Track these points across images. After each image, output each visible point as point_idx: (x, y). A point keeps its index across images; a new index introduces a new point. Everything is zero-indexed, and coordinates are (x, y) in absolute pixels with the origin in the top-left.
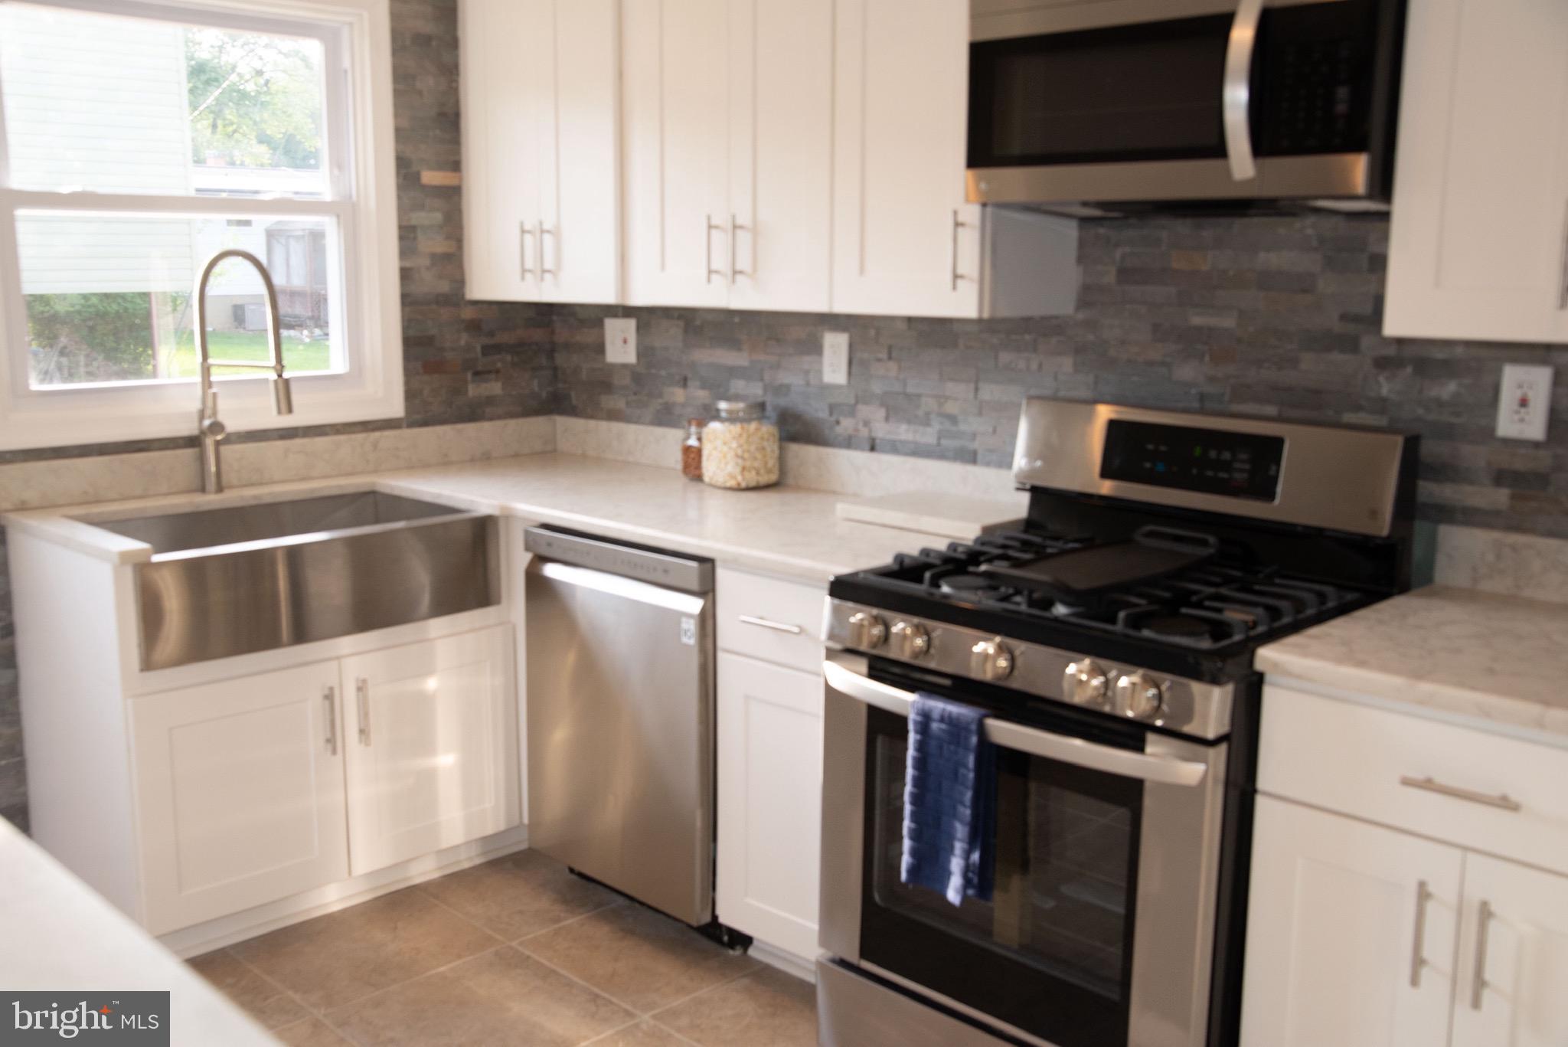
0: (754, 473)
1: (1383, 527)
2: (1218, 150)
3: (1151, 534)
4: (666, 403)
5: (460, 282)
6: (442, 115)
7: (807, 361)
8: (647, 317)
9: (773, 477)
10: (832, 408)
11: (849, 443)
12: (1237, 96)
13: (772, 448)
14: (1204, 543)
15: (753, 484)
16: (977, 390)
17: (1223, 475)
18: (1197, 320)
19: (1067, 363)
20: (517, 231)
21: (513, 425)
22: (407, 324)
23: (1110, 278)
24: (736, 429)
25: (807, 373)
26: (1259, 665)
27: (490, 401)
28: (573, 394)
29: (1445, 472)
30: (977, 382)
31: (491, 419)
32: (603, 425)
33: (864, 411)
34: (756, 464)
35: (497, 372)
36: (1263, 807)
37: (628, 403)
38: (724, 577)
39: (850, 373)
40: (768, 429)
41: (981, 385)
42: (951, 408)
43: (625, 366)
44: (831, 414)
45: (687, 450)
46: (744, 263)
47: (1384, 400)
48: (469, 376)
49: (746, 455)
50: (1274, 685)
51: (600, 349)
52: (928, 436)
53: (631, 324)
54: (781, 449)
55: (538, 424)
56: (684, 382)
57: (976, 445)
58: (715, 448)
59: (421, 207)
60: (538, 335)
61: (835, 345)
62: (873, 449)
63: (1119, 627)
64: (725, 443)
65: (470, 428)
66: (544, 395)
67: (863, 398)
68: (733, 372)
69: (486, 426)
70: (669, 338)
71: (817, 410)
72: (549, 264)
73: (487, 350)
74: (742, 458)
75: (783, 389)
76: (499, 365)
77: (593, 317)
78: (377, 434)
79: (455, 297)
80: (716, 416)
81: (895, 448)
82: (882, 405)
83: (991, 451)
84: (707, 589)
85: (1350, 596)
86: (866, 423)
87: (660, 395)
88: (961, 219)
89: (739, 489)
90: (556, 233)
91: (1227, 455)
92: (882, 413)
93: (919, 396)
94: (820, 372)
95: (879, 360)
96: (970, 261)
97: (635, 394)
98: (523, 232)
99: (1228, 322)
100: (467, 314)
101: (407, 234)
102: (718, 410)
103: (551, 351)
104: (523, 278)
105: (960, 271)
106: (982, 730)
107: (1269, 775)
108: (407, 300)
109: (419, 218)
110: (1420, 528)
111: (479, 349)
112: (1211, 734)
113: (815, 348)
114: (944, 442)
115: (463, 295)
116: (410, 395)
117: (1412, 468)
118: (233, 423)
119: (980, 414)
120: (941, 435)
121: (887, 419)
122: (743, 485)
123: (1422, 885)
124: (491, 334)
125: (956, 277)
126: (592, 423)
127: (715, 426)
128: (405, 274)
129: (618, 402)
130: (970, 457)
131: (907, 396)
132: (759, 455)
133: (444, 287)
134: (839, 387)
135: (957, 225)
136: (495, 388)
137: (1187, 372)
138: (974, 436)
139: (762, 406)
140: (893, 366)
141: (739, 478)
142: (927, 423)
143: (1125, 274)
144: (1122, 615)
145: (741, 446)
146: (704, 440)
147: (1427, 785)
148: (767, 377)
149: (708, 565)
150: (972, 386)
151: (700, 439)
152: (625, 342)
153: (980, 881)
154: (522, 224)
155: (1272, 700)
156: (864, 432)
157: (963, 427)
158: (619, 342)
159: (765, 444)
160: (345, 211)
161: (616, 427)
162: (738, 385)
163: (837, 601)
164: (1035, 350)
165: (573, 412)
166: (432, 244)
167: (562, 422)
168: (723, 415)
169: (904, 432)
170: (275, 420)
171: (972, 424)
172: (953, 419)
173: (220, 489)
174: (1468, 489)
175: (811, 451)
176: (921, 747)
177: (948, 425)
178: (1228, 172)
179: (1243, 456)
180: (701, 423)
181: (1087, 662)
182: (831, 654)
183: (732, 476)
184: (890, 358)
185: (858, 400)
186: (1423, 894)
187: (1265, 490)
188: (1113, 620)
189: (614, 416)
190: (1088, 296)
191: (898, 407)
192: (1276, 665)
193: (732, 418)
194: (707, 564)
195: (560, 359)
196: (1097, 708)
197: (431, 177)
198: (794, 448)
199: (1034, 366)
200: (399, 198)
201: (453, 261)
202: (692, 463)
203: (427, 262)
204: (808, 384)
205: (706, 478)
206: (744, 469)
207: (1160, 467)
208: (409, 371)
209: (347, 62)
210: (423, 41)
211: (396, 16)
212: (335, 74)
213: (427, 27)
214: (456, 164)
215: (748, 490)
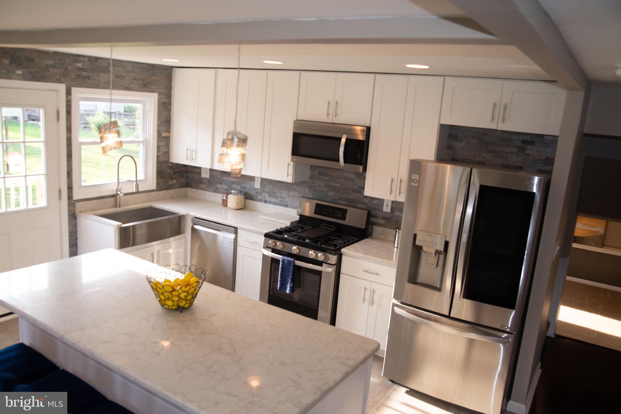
0: (239, 206)
1: (363, 227)
2: (338, 160)
3: (323, 225)
4: (216, 188)
5: (169, 158)
6: (167, 120)
9: (243, 207)
10: (256, 193)
11: (260, 201)
12: (342, 149)
14: (333, 228)
15: (239, 208)
16: (288, 192)
17: (337, 215)
18: (333, 184)
19: (307, 189)
20: (186, 149)
21: (178, 190)
22: (158, 168)
24: (236, 197)
25: (251, 185)
26: (342, 252)
27: (174, 185)
28: (192, 183)
29: (375, 216)
30: (289, 191)
31: (173, 189)
32: (200, 191)
33: (263, 194)
34: (240, 204)
35: (175, 178)
36: (342, 276)
37: (206, 187)
38: (239, 231)
39: (261, 186)
40: (242, 197)
41: (289, 192)
42: (283, 195)
43: (206, 178)
44: (256, 194)
45: (223, 200)
47: (365, 203)
48: (170, 179)
49: (238, 202)
50: (344, 255)
51: (200, 174)
52: (278, 201)
55: (183, 190)
56: (221, 183)
57: (288, 204)
58: (231, 200)
59: (161, 141)
61: (259, 182)
62: (265, 202)
63: (319, 245)
64: (233, 200)
65: (169, 191)
66: (185, 183)
67: (264, 192)
68: (234, 183)
69: (173, 190)
71: (253, 193)
72: (194, 158)
73: (174, 173)
74: (237, 203)
75: (245, 188)
76: (176, 176)
78: (150, 193)
79: (167, 162)
80: (231, 193)
81: (270, 203)
82: (268, 193)
83: (291, 205)
84: (236, 233)
85: (358, 239)
86: (264, 197)
87: (215, 186)
88: (289, 164)
90: (196, 151)
91: (337, 212)
92: (268, 195)
93: (276, 193)
94: (254, 185)
95: (268, 184)
96: (291, 171)
97: (208, 185)
98: (187, 150)
99: (339, 185)
100: (170, 165)
101: (159, 147)
102: (232, 192)
103: (187, 172)
104: (187, 160)
105: (289, 173)
106: (294, 262)
107: (342, 271)
108: (158, 162)
109: (162, 144)
110: (370, 226)
111: (172, 173)
112: (334, 263)
113: (253, 182)
114: (281, 202)
115: (169, 161)
116: (157, 184)
117: (369, 215)
119: (289, 197)
120: (280, 201)
121: (269, 196)
122: (237, 209)
123: (365, 287)
124: (175, 169)
125: (288, 175)
126: (197, 190)
127: (230, 195)
128: (158, 157)
129: (204, 186)
130: (287, 206)
131: (273, 192)
132: (240, 202)
133: (165, 159)
134: (258, 189)
135: (289, 165)
136: (175, 182)
137: (331, 194)
138: (287, 202)
139: (241, 191)
140: (271, 186)
141: (236, 207)
142: (277, 198)
143: (320, 173)
144: (319, 243)
145: (237, 200)
146: (228, 198)
147: (367, 271)
148: (241, 185)
149: (236, 229)
150: (287, 192)
151: (227, 198)
152: (207, 173)
153: (292, 290)
154: (187, 148)
155: (344, 258)
156: (264, 199)
157: (285, 200)
158: (205, 173)
159: (242, 200)
160: (145, 143)
161: (203, 192)
162: (235, 186)
163: (266, 238)
164: (301, 186)
165: (192, 187)
166: (163, 149)
167: (189, 189)
168: (233, 193)
169: (272, 200)
171: (287, 199)
172: (283, 198)
173: (120, 207)
174: (379, 220)
175: (251, 202)
176: (282, 265)
177: (282, 199)
178: (339, 165)
179: (340, 212)
180: (228, 194)
181: (313, 251)
182: (264, 248)
183: (235, 207)
184: (270, 184)
185: (262, 192)
186: (365, 289)
187: (344, 218)
188: (318, 243)
189: (202, 189)
190: (312, 177)
191: (271, 194)
192: (344, 252)
193: (235, 194)
195: (189, 174)
196: (314, 259)
197: (164, 134)
198: (247, 201)
199: (301, 189)
200: (157, 139)
201: (167, 153)
202: (225, 203)
203: (162, 153)
204: (251, 187)
205: (228, 206)
206: (237, 205)
207: (325, 213)
208: (157, 178)
209: (147, 109)
210: (164, 104)
211: (159, 99)
212: (145, 112)
213: (165, 101)
214: (169, 131)
215: (238, 209)
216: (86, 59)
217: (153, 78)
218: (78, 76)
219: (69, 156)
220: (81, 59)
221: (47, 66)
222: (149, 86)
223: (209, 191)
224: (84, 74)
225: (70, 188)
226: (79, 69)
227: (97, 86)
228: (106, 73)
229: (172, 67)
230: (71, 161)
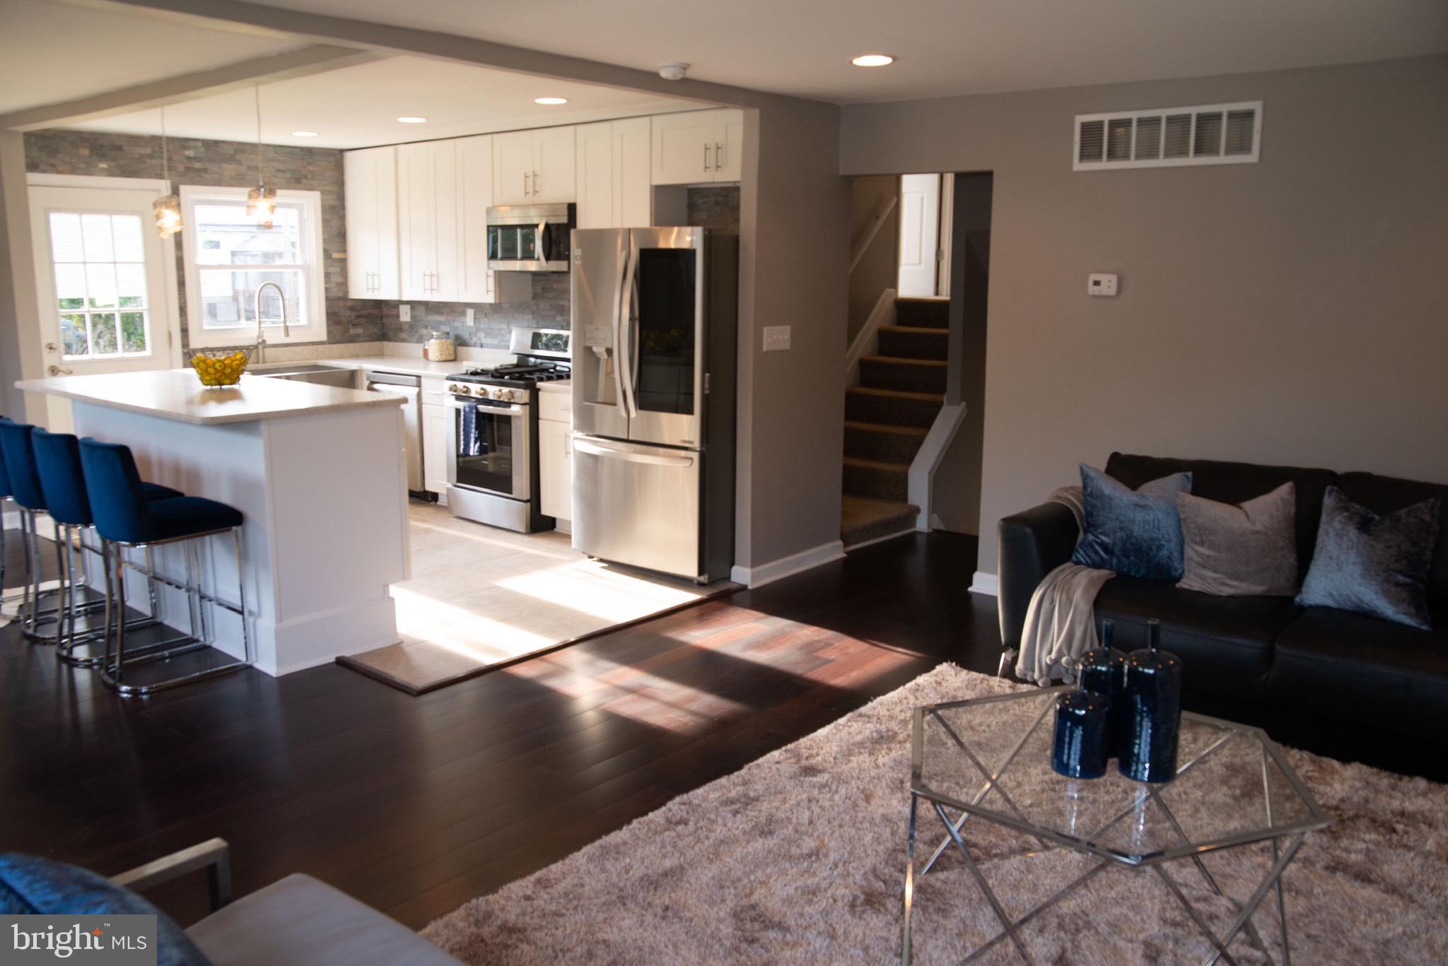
0: (445, 356)
2: (537, 258)
4: (419, 335)
5: (347, 292)
6: (339, 233)
7: (462, 319)
8: (413, 304)
9: (453, 357)
10: (470, 334)
11: (475, 345)
12: (539, 241)
13: (451, 349)
15: (445, 359)
19: (530, 317)
21: (366, 344)
22: (328, 307)
23: (539, 291)
24: (438, 341)
25: (463, 322)
26: (540, 388)
27: (358, 335)
28: (389, 333)
31: (359, 342)
32: (400, 344)
33: (479, 335)
34: (445, 353)
36: (541, 423)
37: (407, 336)
38: (423, 380)
39: (475, 322)
40: (450, 342)
42: (502, 332)
43: (407, 322)
44: (469, 336)
45: (424, 350)
46: (435, 286)
48: (350, 326)
49: (443, 350)
50: (543, 391)
51: (398, 316)
52: (496, 342)
53: (408, 307)
54: (455, 349)
55: (377, 344)
56: (424, 327)
58: (432, 349)
59: (332, 266)
60: (376, 312)
61: (470, 312)
62: (482, 347)
64: (435, 347)
65: (351, 345)
66: (379, 334)
67: (479, 330)
68: (441, 323)
69: (357, 344)
70: (421, 312)
71: (465, 335)
72: (376, 286)
73: (357, 317)
74: (440, 351)
75: (456, 328)
76: (362, 322)
77: (395, 305)
78: (316, 346)
79: (345, 298)
80: (432, 338)
81: (488, 346)
82: (485, 332)
84: (419, 385)
86: (480, 339)
87: (418, 332)
88: (488, 274)
89: (439, 361)
90: (379, 276)
92: (484, 335)
93: (494, 329)
94: (466, 322)
95: (479, 317)
96: (491, 286)
97: (410, 332)
98: (367, 275)
100: (350, 304)
101: (327, 275)
102: (433, 335)
103: (382, 318)
104: (368, 291)
105: (489, 289)
106: (476, 409)
107: (542, 414)
108: (327, 299)
109: (332, 270)
111: (354, 317)
112: (528, 402)
113: (464, 314)
114: (501, 343)
115: (348, 297)
116: (329, 333)
118: (269, 342)
121: (485, 337)
123: (566, 433)
124: (358, 311)
125: (488, 291)
126: (396, 344)
127: (432, 341)
128: (327, 290)
129: (404, 335)
130: (508, 348)
131: (491, 329)
132: (446, 350)
133: (340, 294)
134: (472, 327)
135: (487, 276)
136: (360, 331)
139: (448, 333)
140: (486, 319)
141: (437, 358)
142: (496, 338)
143: (544, 289)
145: (441, 347)
146: (430, 346)
148: (450, 324)
151: (428, 346)
152: (407, 313)
154: (367, 273)
155: (541, 394)
156: (479, 342)
157: (505, 338)
158: (405, 314)
159: (448, 346)
160: (306, 268)
161: (404, 344)
162: (442, 328)
163: (447, 382)
164: (523, 313)
165: (390, 340)
166: (337, 279)
167: (385, 343)
168: (435, 337)
169: (490, 341)
170: (282, 339)
171: (508, 337)
173: (264, 362)
175: (464, 349)
176: (464, 415)
177: (502, 338)
178: (541, 264)
180: (429, 341)
182: (449, 396)
183: (435, 357)
184: (486, 317)
185: (477, 331)
187: (566, 349)
189: (404, 340)
190: (535, 296)
191: (489, 333)
192: (546, 387)
193: (438, 338)
194: (419, 377)
195: (385, 320)
196: (499, 399)
197: (336, 255)
198: (460, 348)
200: (325, 263)
201: (344, 284)
202: (426, 354)
203: (334, 285)
204: (463, 327)
205: (431, 359)
206: (441, 354)
208: (328, 325)
209: (305, 217)
210: (332, 208)
211: (323, 200)
212: (302, 221)
213: (334, 203)
214: (345, 251)
215: (443, 361)
216: (200, 144)
217: (310, 168)
218: (188, 169)
219: (181, 284)
220: (192, 144)
221: (142, 156)
222: (304, 181)
223: (411, 342)
224: (197, 165)
225: (185, 331)
226: (189, 158)
227: (218, 182)
228: (232, 163)
229: (342, 151)
230: (184, 290)
